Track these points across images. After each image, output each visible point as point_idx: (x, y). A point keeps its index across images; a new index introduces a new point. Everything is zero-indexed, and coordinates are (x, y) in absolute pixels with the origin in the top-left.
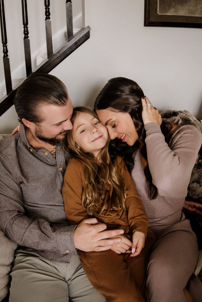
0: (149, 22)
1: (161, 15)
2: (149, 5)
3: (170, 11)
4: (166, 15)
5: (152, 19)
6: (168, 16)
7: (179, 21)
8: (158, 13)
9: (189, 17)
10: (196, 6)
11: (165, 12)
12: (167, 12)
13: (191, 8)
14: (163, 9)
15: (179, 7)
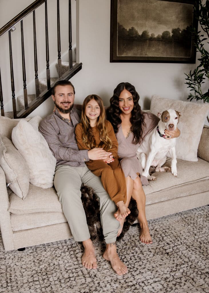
0: (112, 60)
1: (119, 57)
2: (113, 51)
3: (124, 54)
4: (122, 57)
5: (114, 59)
6: (123, 57)
7: (129, 59)
8: (117, 55)
9: (134, 57)
10: (138, 51)
11: (121, 55)
12: (122, 54)
13: (135, 52)
14: (120, 53)
15: (128, 52)
